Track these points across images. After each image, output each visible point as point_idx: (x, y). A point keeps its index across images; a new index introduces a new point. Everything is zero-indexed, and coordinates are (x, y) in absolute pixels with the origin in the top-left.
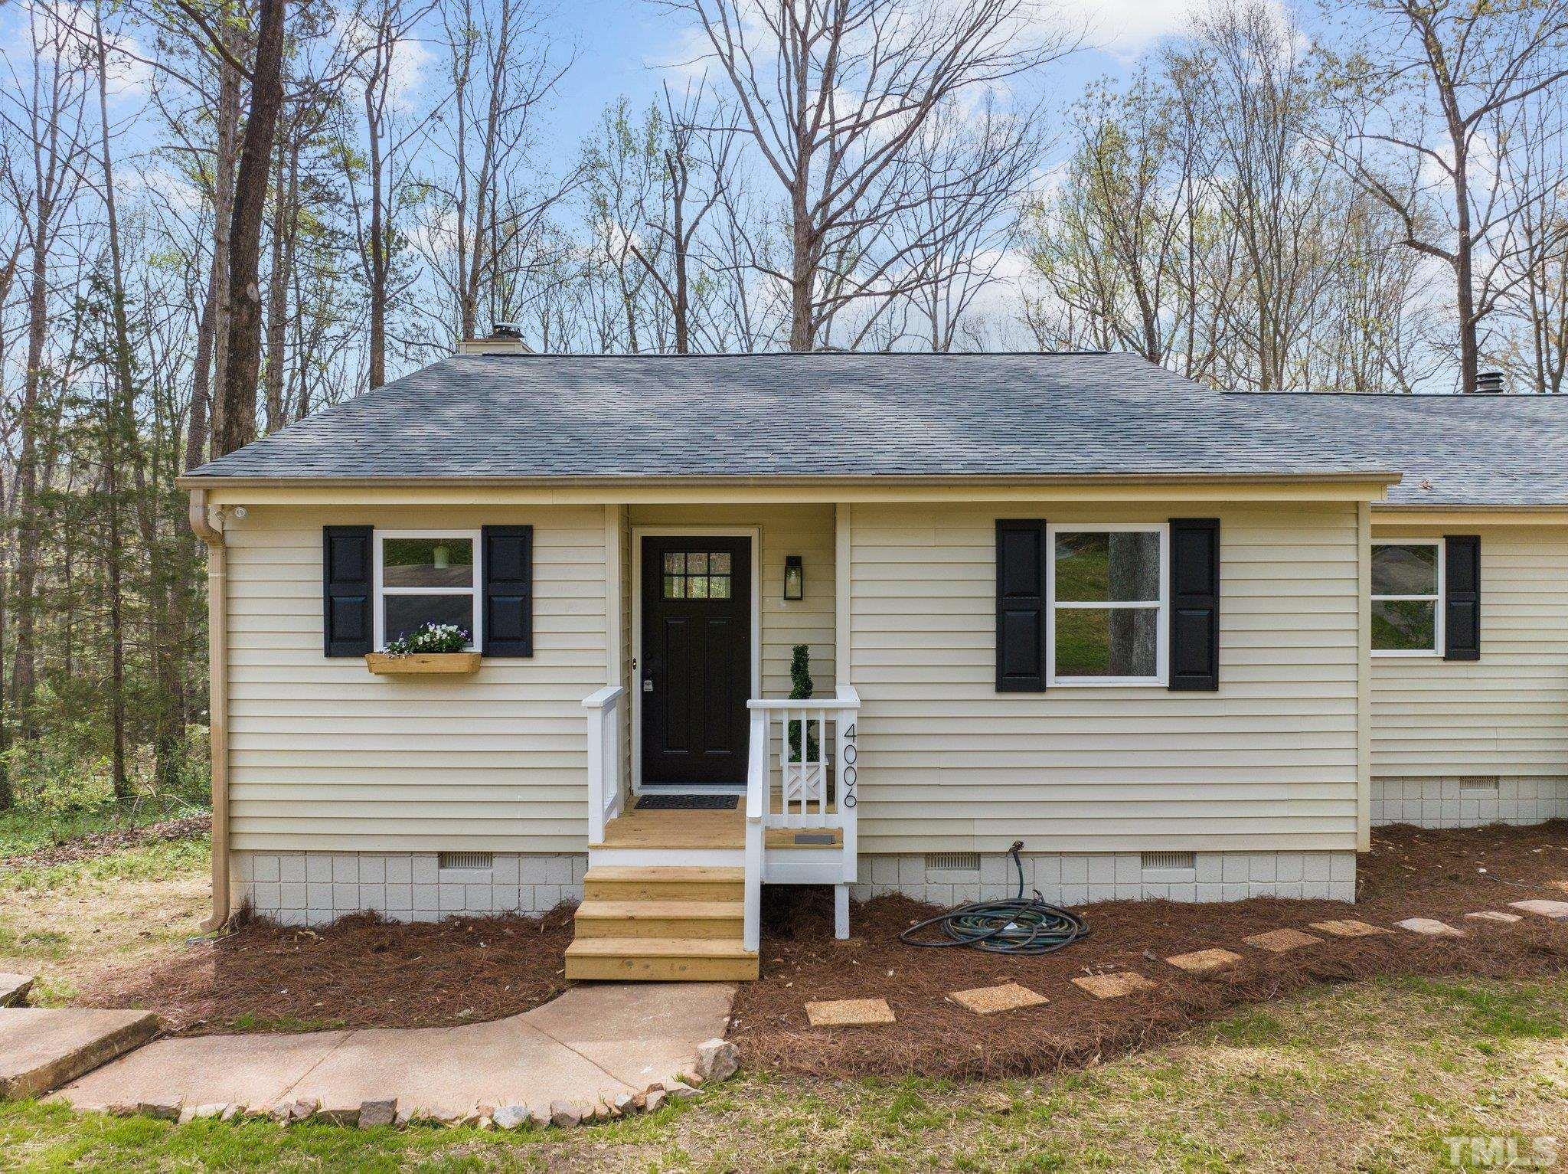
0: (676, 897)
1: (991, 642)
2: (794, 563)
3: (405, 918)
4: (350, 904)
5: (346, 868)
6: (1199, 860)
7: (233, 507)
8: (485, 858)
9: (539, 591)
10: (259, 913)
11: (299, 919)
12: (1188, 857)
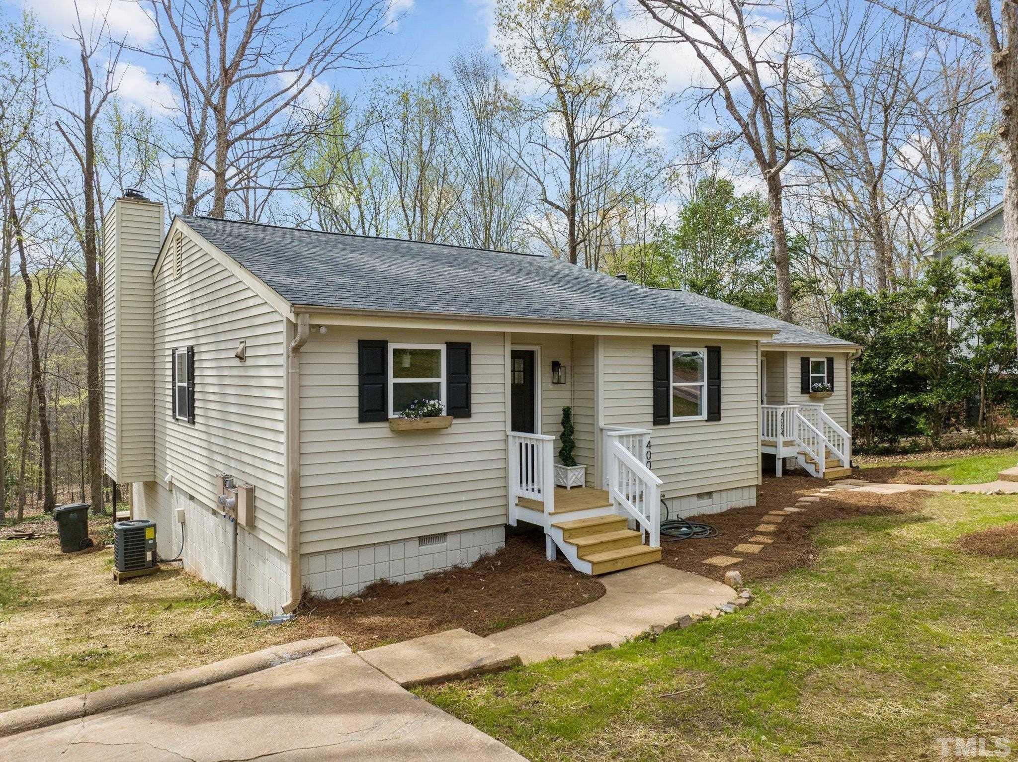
0: (600, 532)
1: (650, 402)
2: (556, 366)
3: (401, 580)
4: (370, 577)
5: (367, 556)
6: (714, 495)
7: (320, 326)
8: (441, 536)
9: (474, 380)
10: (313, 594)
11: (338, 593)
12: (709, 494)
